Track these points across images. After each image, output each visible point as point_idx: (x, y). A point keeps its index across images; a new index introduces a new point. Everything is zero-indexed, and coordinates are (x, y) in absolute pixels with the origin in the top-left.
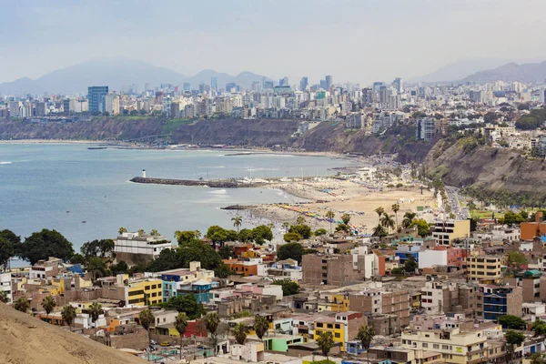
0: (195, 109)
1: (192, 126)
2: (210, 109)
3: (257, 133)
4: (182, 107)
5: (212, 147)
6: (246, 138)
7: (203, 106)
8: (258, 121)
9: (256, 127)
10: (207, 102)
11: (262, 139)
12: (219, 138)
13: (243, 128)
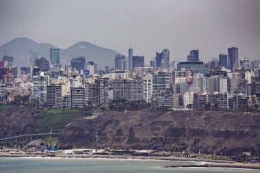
0: (87, 93)
1: (91, 122)
2: (106, 94)
3: (201, 133)
4: (65, 91)
5: (133, 154)
6: (182, 140)
7: (95, 89)
8: (200, 114)
9: (199, 123)
10: (102, 84)
11: (210, 142)
12: (137, 140)
13: (176, 124)
